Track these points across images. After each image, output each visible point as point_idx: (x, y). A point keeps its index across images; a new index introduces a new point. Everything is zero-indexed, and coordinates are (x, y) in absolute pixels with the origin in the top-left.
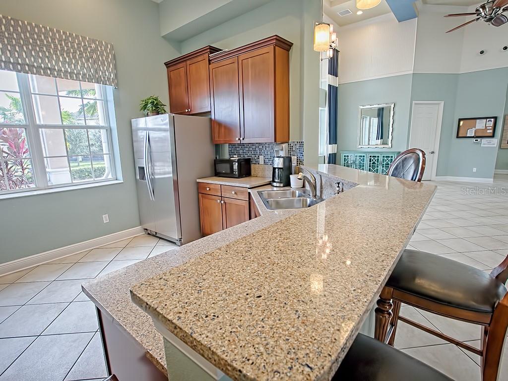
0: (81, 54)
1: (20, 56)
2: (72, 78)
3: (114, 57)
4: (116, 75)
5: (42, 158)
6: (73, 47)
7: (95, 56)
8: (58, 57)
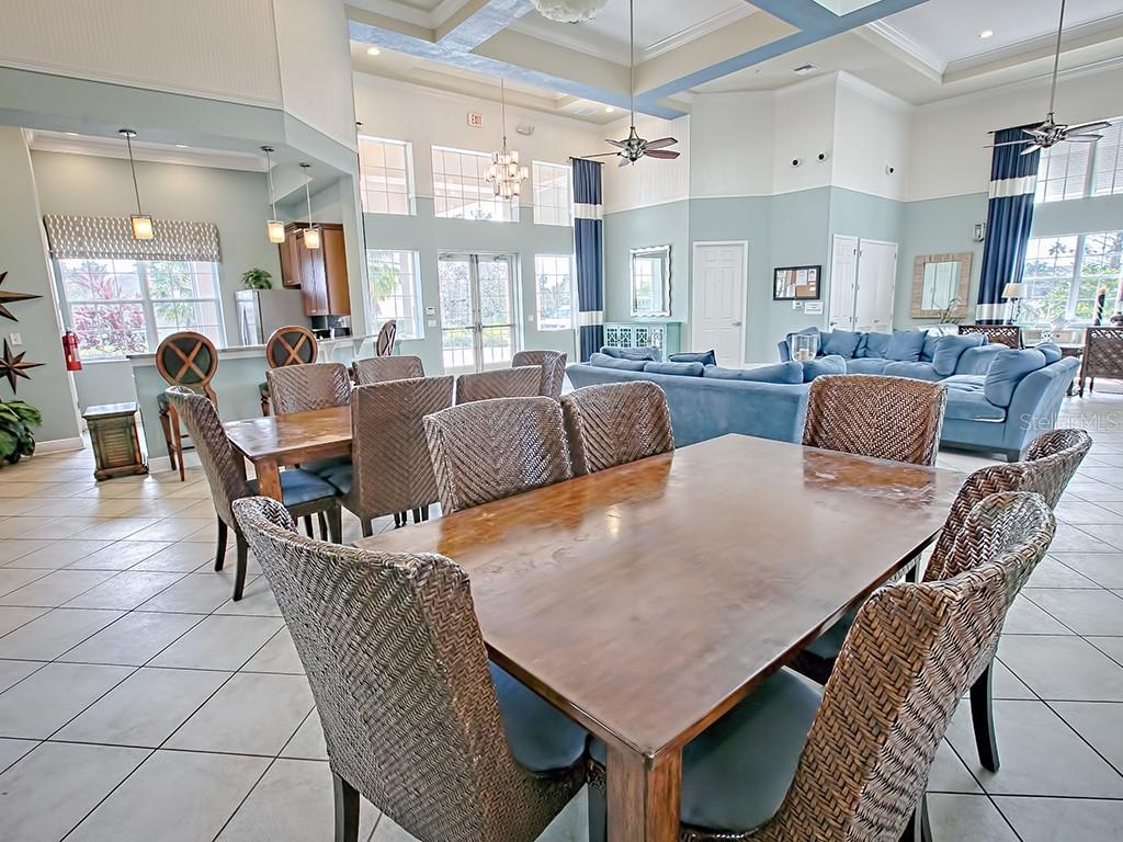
0: (186, 237)
1: (137, 247)
2: (178, 259)
3: (217, 235)
4: (219, 252)
5: (155, 329)
6: (178, 233)
7: (198, 237)
8: (166, 244)
